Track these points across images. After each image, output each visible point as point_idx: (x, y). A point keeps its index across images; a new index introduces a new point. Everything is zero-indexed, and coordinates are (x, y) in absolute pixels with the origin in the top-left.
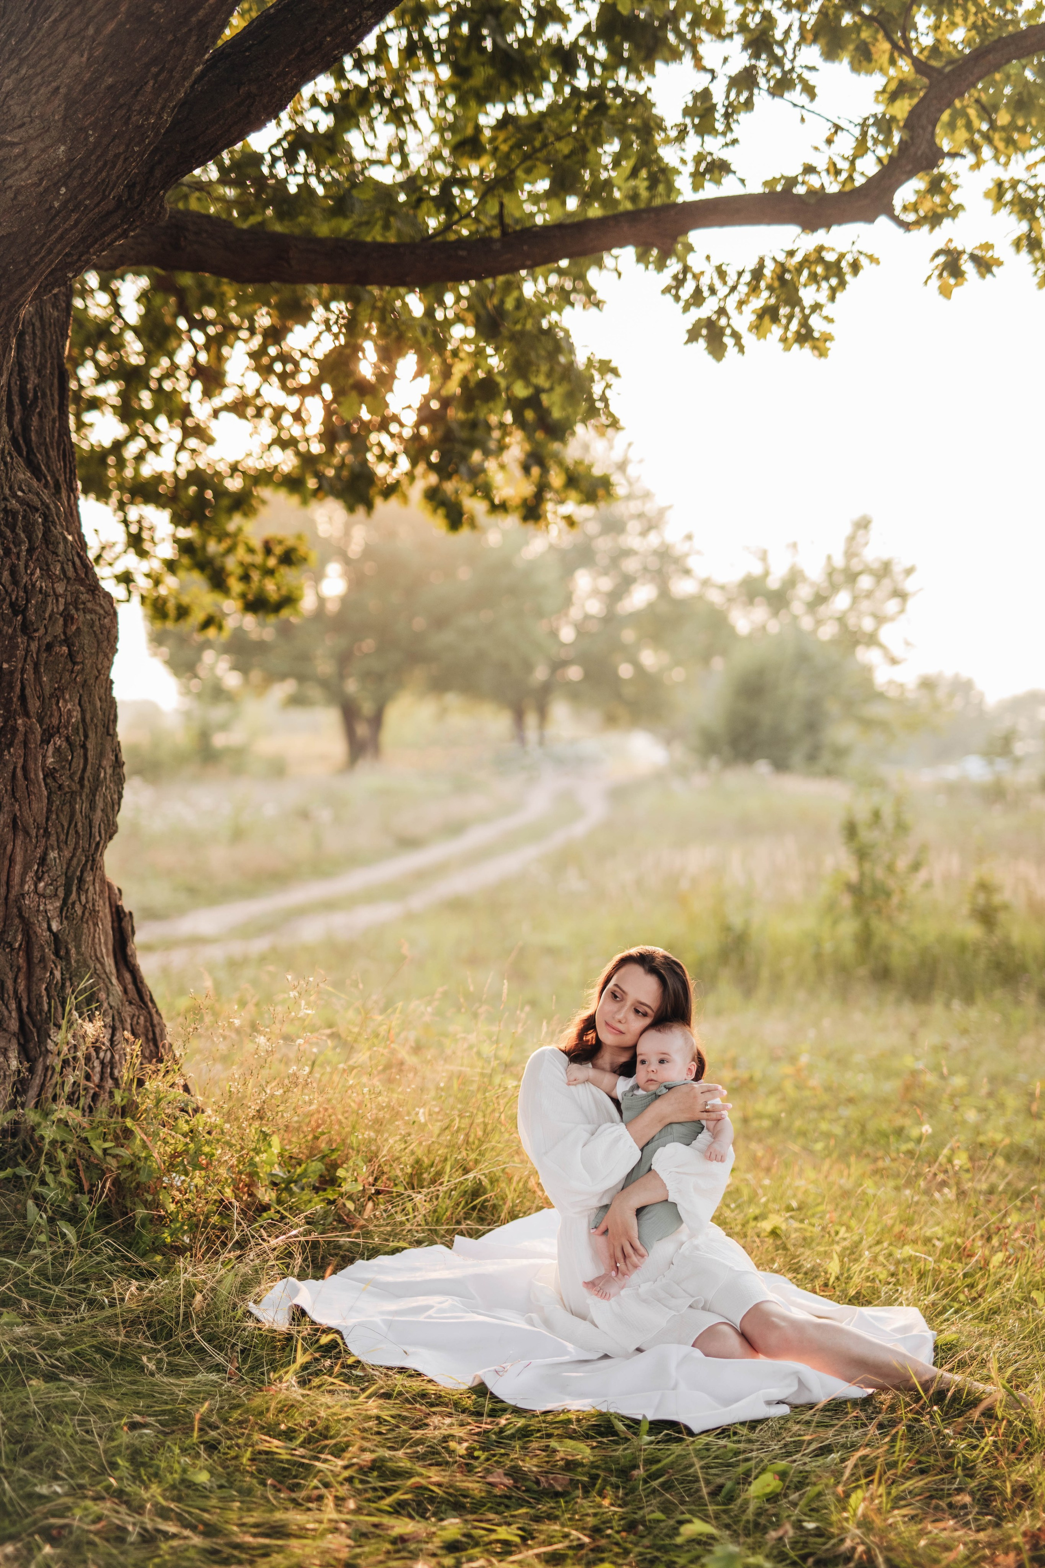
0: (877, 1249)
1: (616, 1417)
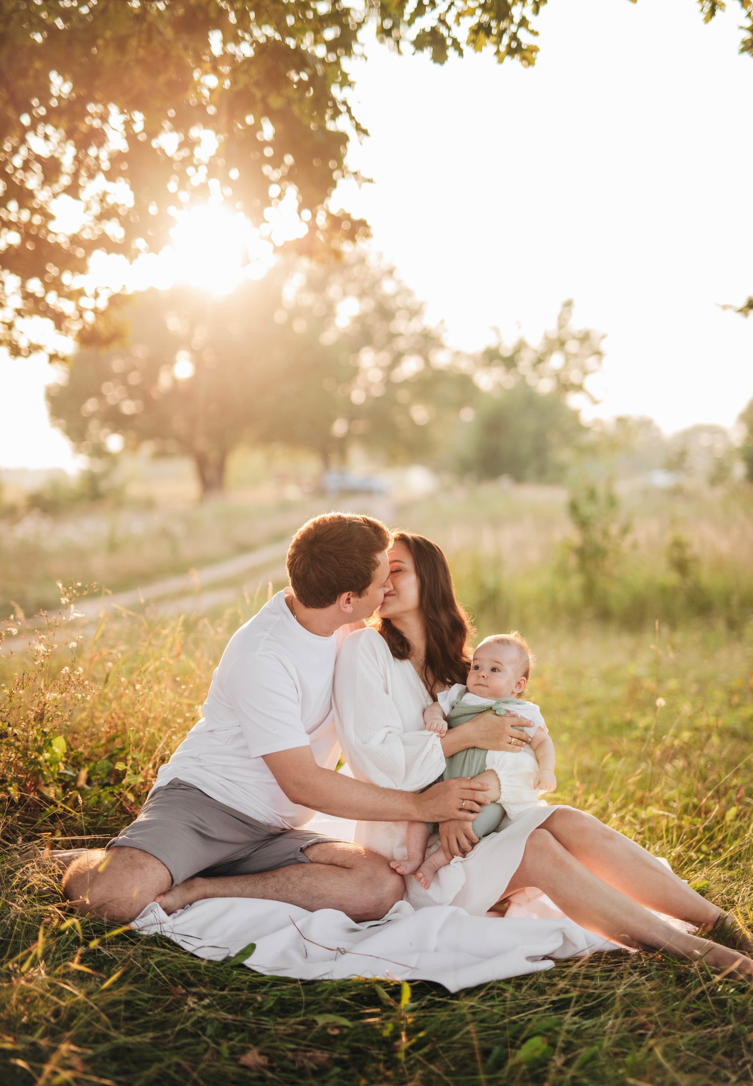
0: (622, 813)
1: (379, 984)
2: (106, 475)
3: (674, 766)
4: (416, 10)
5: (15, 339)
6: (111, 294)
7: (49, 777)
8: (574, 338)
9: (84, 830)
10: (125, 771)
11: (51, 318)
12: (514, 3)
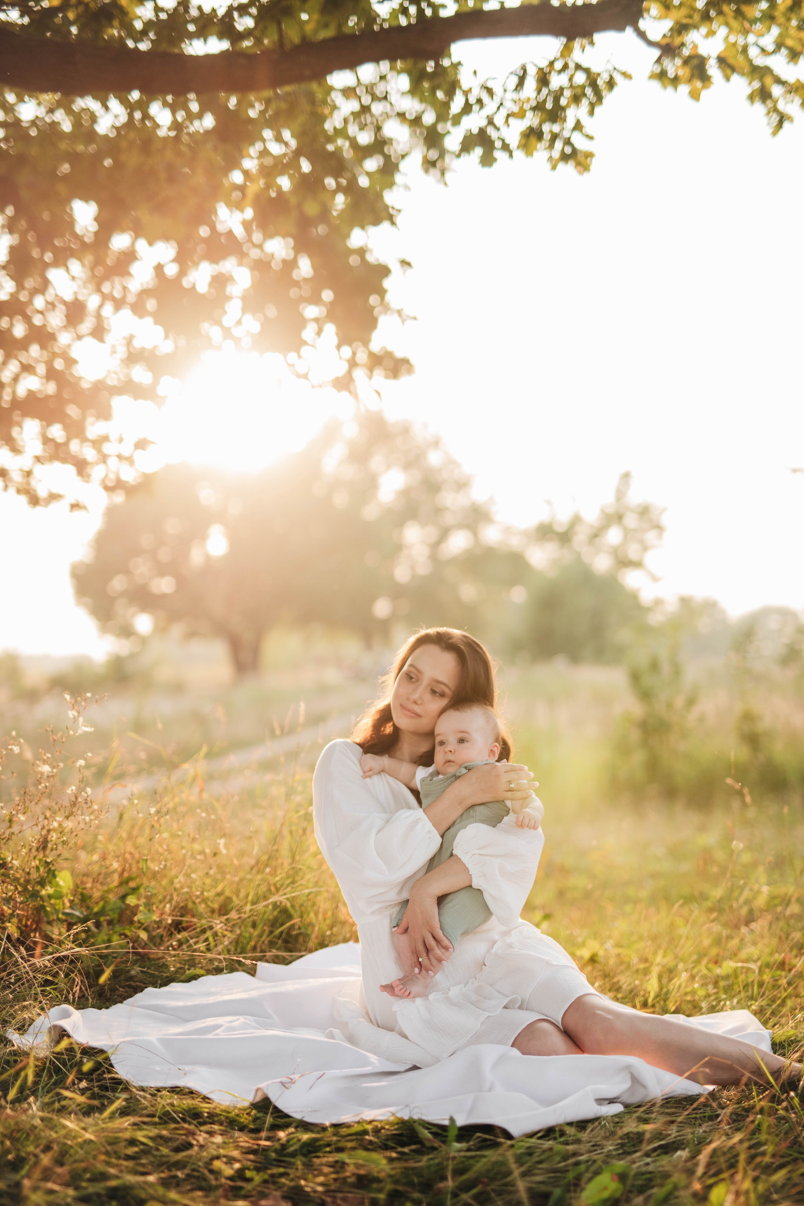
0: (694, 970)
1: (420, 1124)
2: (132, 656)
3: (752, 930)
4: (463, 109)
5: (34, 487)
6: (137, 440)
7: (53, 913)
8: (632, 511)
9: (91, 971)
10: (137, 906)
12: (568, 105)
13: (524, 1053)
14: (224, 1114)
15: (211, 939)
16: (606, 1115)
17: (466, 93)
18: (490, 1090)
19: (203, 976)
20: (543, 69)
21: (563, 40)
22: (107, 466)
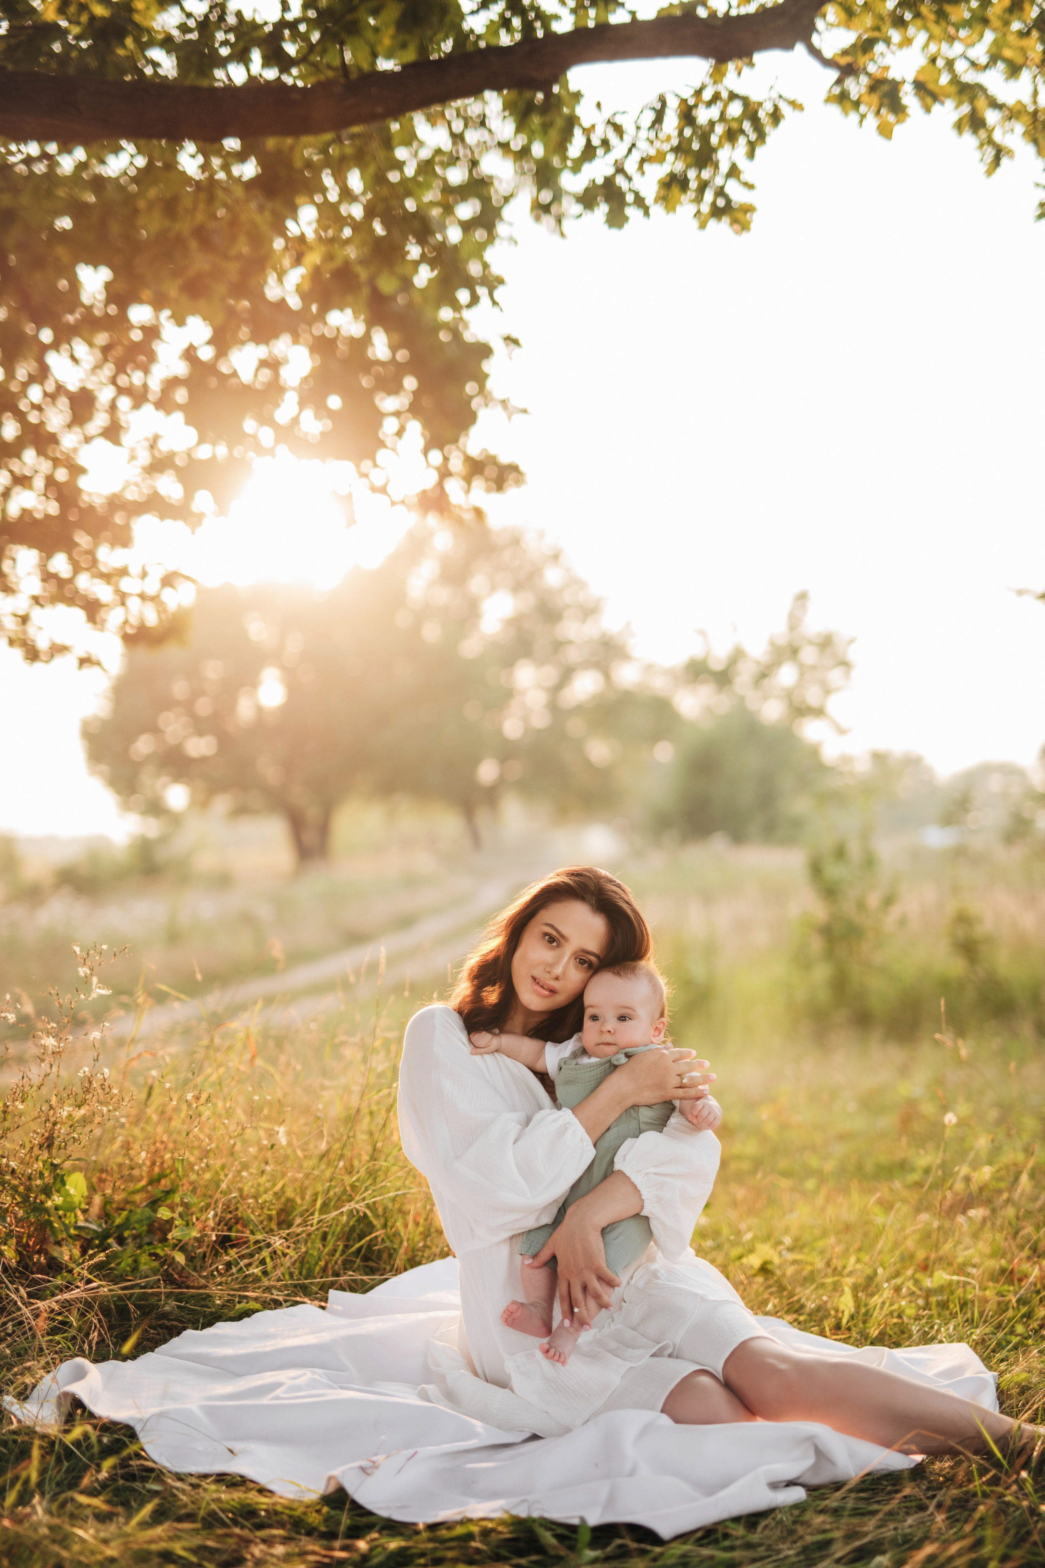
0: (898, 1281)
1: (541, 1525)
2: (163, 839)
3: (970, 1218)
5: (32, 637)
6: (165, 573)
7: (62, 1230)
8: (810, 642)
9: (113, 1307)
10: (171, 1221)
11: (82, 607)
12: (720, 145)
13: (677, 1421)
14: (287, 1511)
15: (268, 1260)
16: (782, 1506)
17: (588, 132)
18: (632, 1474)
19: (258, 1311)
20: (686, 100)
21: (712, 61)
22: (127, 609)
